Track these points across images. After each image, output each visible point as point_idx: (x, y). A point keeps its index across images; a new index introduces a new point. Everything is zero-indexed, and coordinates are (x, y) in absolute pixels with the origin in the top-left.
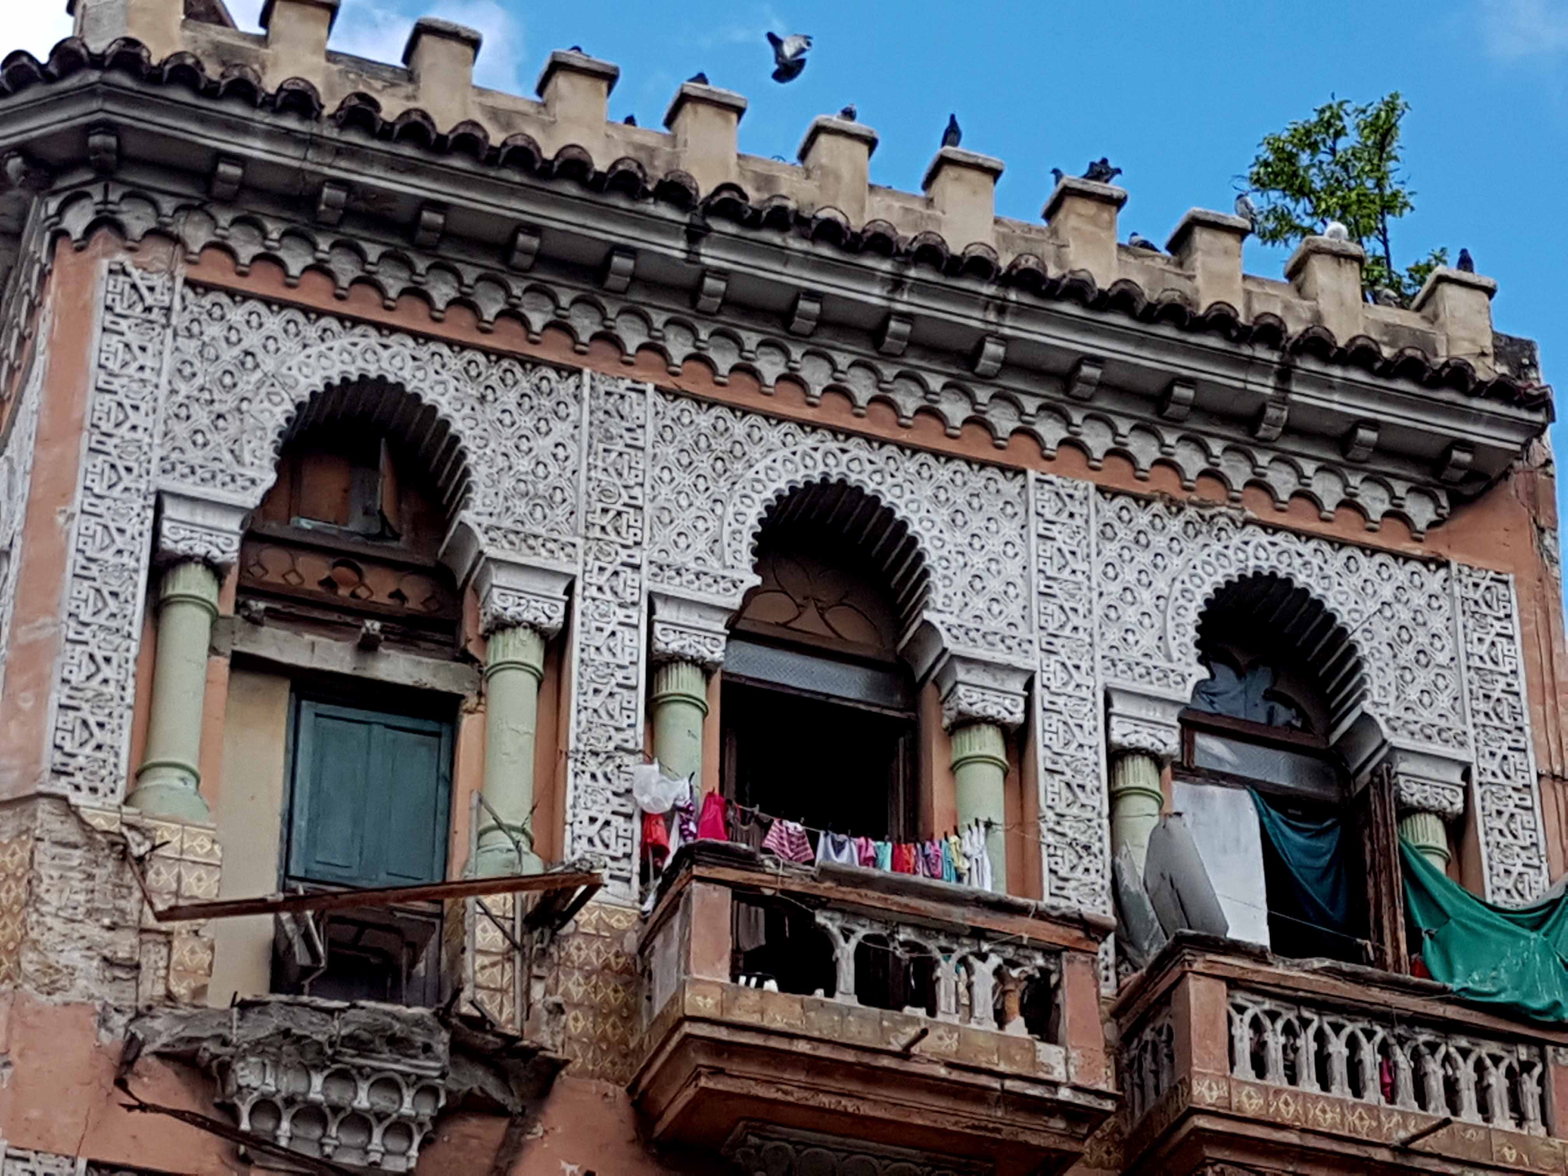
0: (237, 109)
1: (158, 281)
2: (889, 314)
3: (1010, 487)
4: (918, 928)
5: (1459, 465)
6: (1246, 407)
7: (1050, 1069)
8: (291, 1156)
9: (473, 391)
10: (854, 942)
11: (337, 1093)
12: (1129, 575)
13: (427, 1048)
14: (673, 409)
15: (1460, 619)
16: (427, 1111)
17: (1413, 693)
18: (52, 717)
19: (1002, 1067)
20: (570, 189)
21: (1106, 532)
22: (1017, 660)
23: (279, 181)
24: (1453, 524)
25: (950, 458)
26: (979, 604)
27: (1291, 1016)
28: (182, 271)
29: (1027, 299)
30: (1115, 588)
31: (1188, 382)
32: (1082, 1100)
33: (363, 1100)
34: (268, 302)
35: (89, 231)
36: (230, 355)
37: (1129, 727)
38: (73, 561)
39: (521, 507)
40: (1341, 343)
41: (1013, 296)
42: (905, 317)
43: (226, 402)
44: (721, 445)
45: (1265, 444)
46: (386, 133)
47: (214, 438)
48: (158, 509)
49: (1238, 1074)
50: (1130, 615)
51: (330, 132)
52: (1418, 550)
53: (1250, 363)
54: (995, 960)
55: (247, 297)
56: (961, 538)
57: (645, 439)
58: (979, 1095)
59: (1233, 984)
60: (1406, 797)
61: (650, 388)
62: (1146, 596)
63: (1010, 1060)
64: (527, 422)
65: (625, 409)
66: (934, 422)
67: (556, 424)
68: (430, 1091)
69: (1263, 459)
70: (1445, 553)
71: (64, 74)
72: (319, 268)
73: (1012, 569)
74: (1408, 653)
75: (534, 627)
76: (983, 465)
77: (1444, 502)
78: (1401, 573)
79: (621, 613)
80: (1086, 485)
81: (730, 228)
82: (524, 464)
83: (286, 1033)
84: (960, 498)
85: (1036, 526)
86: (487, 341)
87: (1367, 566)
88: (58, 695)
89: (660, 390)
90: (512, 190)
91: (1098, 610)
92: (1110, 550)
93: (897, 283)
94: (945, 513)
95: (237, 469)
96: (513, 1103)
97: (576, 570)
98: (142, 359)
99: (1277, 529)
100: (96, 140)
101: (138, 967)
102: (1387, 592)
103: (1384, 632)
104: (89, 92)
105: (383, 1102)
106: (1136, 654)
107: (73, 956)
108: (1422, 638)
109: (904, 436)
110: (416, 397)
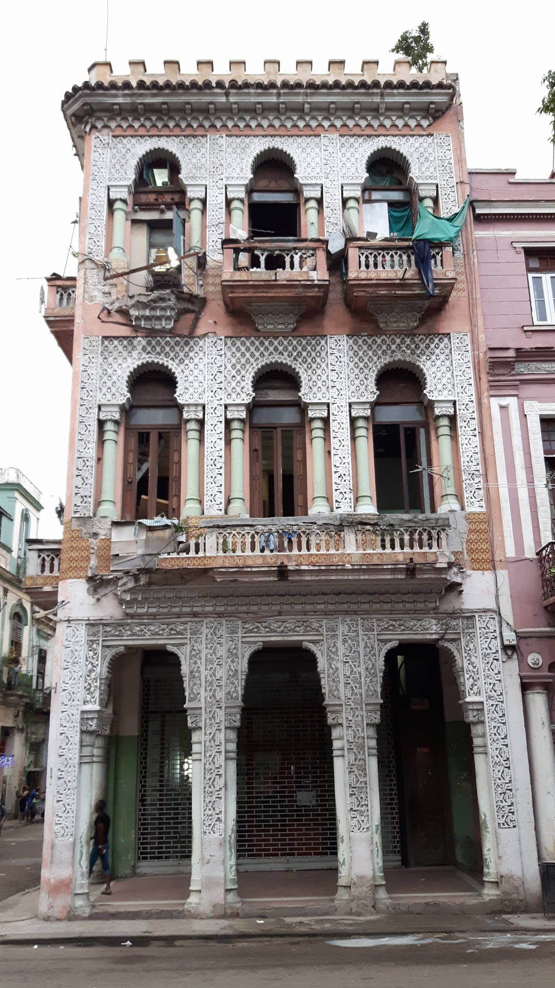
0: (113, 92)
1: (105, 137)
2: (279, 103)
3: (317, 140)
4: (280, 250)
5: (432, 109)
6: (375, 106)
7: (312, 277)
8: (144, 328)
9: (181, 146)
10: (264, 256)
11: (153, 313)
12: (348, 155)
13: (169, 300)
14: (230, 139)
15: (436, 148)
16: (173, 313)
17: (423, 169)
18: (87, 241)
19: (300, 279)
20: (195, 91)
21: (343, 145)
22: (318, 182)
23: (128, 107)
24: (434, 125)
25: (301, 136)
26: (309, 170)
27: (376, 253)
28: (111, 134)
29: (312, 91)
30: (345, 159)
31: (357, 103)
32: (320, 283)
33: (158, 313)
34: (132, 136)
35: (90, 130)
36: (124, 151)
37: (348, 192)
38: (90, 206)
39: (194, 171)
40: (395, 83)
41: (309, 91)
42: (283, 103)
43: (123, 162)
44: (243, 145)
45: (382, 115)
46: (148, 88)
47: (122, 171)
48: (109, 189)
49: (361, 269)
50: (349, 165)
51: (136, 91)
52: (425, 133)
53: (372, 94)
54: (300, 254)
55: (127, 136)
56: (304, 155)
57: (223, 148)
58: (295, 286)
59: (360, 248)
60: (421, 195)
61: (224, 136)
62: (353, 160)
63: (302, 276)
64: (195, 150)
65: (218, 142)
66: (296, 128)
67: (202, 150)
68: (173, 309)
69: (382, 119)
70: (432, 132)
71: (75, 94)
72: (142, 126)
73: (318, 160)
74: (422, 159)
75: (198, 199)
76: (310, 136)
77: (431, 119)
78: (421, 140)
79: (218, 191)
80: (336, 135)
81: (235, 91)
82: (194, 161)
83: (138, 301)
84: (304, 145)
85: (323, 148)
86: (184, 133)
87: (412, 140)
88: (89, 236)
89: (227, 136)
90: (181, 95)
91: (340, 165)
92: (343, 150)
93: (279, 95)
94: (300, 150)
95: (126, 177)
96: (196, 308)
97: (207, 183)
98: (103, 156)
99: (387, 136)
100: (85, 108)
101: (110, 293)
102: (417, 145)
103: (416, 155)
104: (81, 96)
105: (163, 313)
106: (350, 174)
107: (96, 293)
108: (426, 155)
109: (289, 133)
110: (168, 151)
